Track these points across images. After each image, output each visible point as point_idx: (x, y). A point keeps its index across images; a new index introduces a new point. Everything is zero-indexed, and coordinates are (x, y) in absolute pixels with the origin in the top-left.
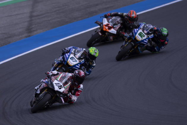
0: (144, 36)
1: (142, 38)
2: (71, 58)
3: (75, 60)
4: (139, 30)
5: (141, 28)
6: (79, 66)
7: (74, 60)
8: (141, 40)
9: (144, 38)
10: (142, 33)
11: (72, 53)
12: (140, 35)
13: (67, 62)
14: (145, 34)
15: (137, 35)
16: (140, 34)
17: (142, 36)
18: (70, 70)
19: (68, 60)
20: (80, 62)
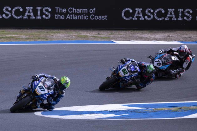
0: (127, 73)
1: (125, 74)
2: (39, 87)
3: (44, 89)
4: (124, 66)
5: (126, 65)
6: (46, 96)
7: (42, 89)
8: (123, 76)
9: (126, 75)
10: (126, 70)
11: (41, 82)
12: (123, 72)
13: (35, 90)
14: (129, 71)
15: (121, 71)
16: (124, 70)
17: (125, 72)
18: (37, 99)
19: (36, 89)
20: (48, 92)
